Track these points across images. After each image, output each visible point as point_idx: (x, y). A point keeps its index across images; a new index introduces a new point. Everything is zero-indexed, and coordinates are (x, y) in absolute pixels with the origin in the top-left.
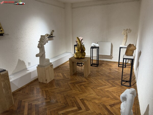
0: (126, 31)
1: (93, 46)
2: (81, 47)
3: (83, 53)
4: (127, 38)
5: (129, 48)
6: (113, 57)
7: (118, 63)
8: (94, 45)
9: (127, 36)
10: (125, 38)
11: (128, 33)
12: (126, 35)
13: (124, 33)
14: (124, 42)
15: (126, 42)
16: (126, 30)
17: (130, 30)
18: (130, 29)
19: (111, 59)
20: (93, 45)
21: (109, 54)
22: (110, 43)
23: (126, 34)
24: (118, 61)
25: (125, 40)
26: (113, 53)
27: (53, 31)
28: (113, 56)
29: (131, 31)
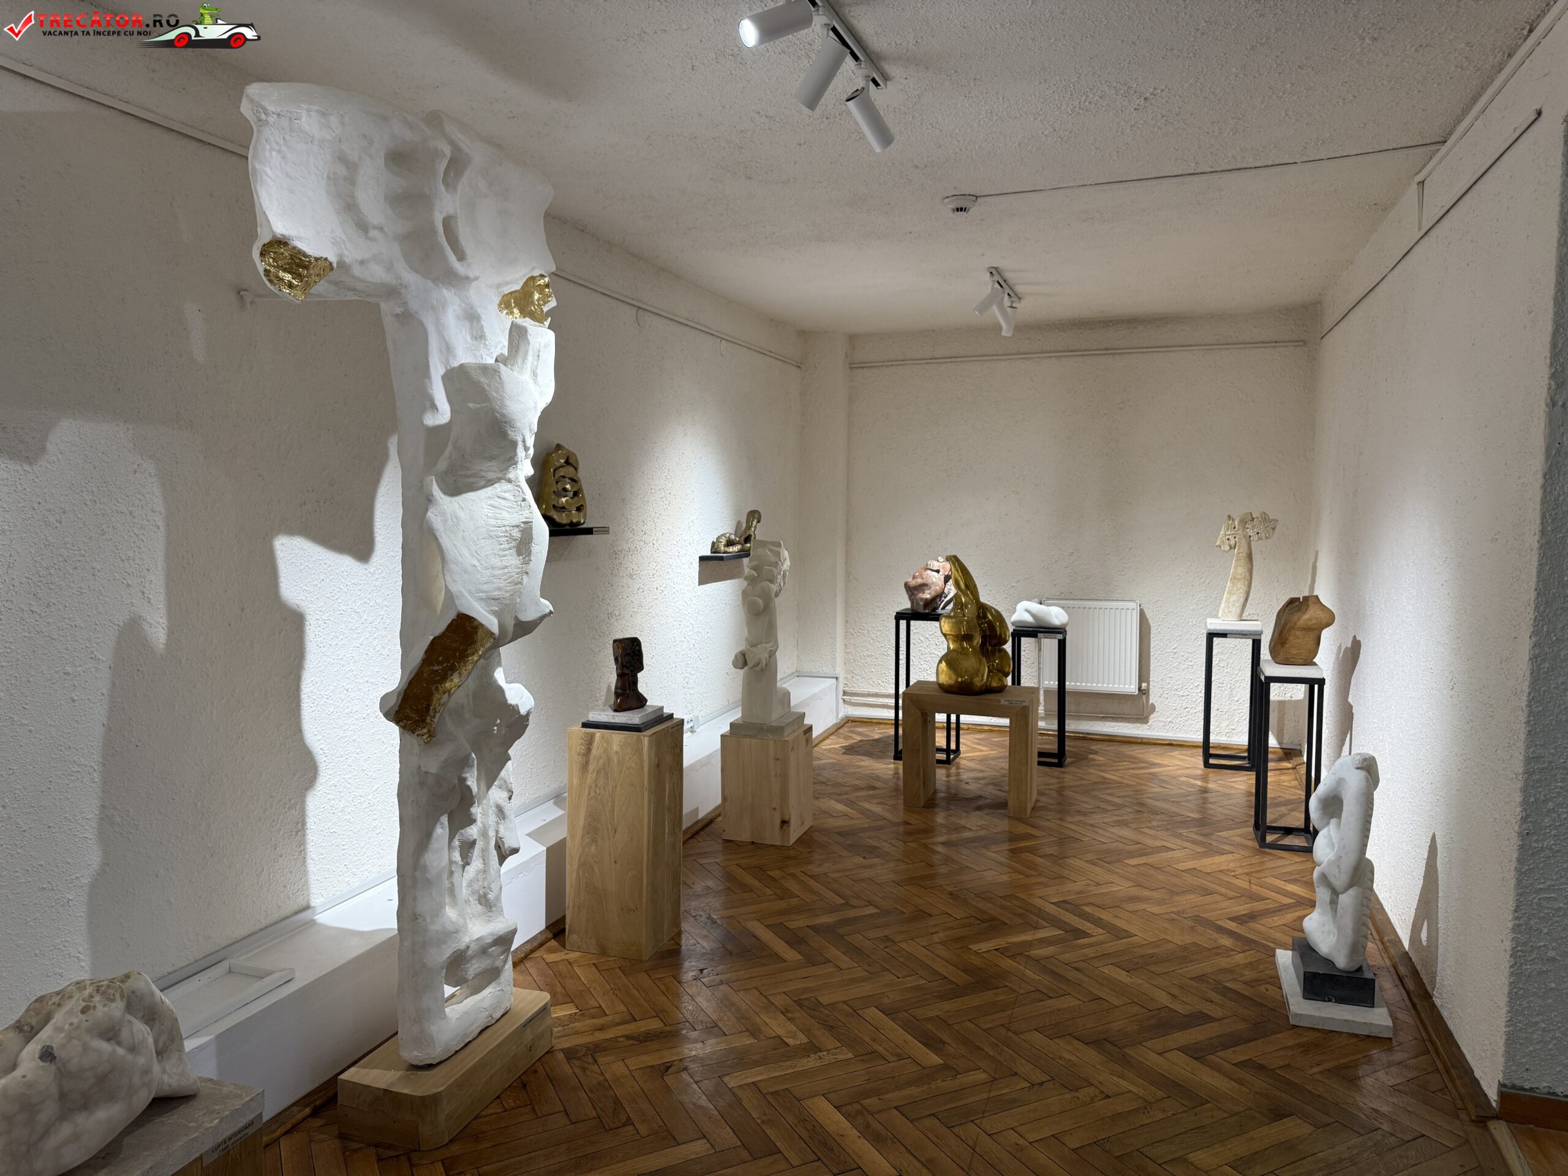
0: (1245, 528)
1: (1029, 619)
2: (978, 617)
3: (993, 652)
4: (1251, 571)
5: (1296, 617)
6: (1153, 708)
7: (1201, 751)
8: (1033, 616)
9: (1250, 557)
10: (1235, 567)
11: (1255, 538)
12: (1241, 551)
13: (1232, 542)
14: (1234, 598)
15: (1246, 600)
16: (1243, 522)
17: (1269, 523)
18: (1265, 518)
19: (1142, 718)
20: (1027, 611)
21: (1132, 688)
22: (1132, 605)
23: (1244, 543)
24: (1199, 737)
25: (1241, 587)
26: (1154, 676)
27: (754, 515)
28: (1153, 699)
29: (1273, 529)
